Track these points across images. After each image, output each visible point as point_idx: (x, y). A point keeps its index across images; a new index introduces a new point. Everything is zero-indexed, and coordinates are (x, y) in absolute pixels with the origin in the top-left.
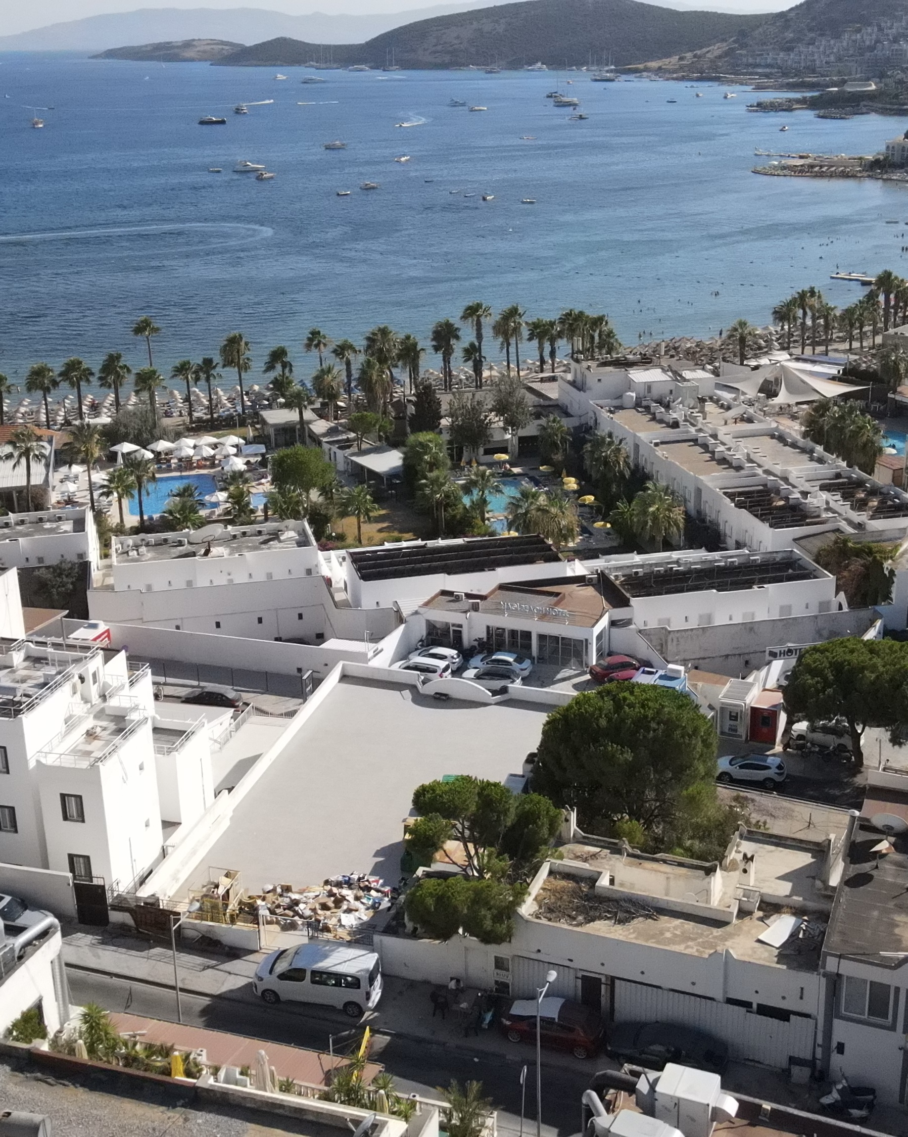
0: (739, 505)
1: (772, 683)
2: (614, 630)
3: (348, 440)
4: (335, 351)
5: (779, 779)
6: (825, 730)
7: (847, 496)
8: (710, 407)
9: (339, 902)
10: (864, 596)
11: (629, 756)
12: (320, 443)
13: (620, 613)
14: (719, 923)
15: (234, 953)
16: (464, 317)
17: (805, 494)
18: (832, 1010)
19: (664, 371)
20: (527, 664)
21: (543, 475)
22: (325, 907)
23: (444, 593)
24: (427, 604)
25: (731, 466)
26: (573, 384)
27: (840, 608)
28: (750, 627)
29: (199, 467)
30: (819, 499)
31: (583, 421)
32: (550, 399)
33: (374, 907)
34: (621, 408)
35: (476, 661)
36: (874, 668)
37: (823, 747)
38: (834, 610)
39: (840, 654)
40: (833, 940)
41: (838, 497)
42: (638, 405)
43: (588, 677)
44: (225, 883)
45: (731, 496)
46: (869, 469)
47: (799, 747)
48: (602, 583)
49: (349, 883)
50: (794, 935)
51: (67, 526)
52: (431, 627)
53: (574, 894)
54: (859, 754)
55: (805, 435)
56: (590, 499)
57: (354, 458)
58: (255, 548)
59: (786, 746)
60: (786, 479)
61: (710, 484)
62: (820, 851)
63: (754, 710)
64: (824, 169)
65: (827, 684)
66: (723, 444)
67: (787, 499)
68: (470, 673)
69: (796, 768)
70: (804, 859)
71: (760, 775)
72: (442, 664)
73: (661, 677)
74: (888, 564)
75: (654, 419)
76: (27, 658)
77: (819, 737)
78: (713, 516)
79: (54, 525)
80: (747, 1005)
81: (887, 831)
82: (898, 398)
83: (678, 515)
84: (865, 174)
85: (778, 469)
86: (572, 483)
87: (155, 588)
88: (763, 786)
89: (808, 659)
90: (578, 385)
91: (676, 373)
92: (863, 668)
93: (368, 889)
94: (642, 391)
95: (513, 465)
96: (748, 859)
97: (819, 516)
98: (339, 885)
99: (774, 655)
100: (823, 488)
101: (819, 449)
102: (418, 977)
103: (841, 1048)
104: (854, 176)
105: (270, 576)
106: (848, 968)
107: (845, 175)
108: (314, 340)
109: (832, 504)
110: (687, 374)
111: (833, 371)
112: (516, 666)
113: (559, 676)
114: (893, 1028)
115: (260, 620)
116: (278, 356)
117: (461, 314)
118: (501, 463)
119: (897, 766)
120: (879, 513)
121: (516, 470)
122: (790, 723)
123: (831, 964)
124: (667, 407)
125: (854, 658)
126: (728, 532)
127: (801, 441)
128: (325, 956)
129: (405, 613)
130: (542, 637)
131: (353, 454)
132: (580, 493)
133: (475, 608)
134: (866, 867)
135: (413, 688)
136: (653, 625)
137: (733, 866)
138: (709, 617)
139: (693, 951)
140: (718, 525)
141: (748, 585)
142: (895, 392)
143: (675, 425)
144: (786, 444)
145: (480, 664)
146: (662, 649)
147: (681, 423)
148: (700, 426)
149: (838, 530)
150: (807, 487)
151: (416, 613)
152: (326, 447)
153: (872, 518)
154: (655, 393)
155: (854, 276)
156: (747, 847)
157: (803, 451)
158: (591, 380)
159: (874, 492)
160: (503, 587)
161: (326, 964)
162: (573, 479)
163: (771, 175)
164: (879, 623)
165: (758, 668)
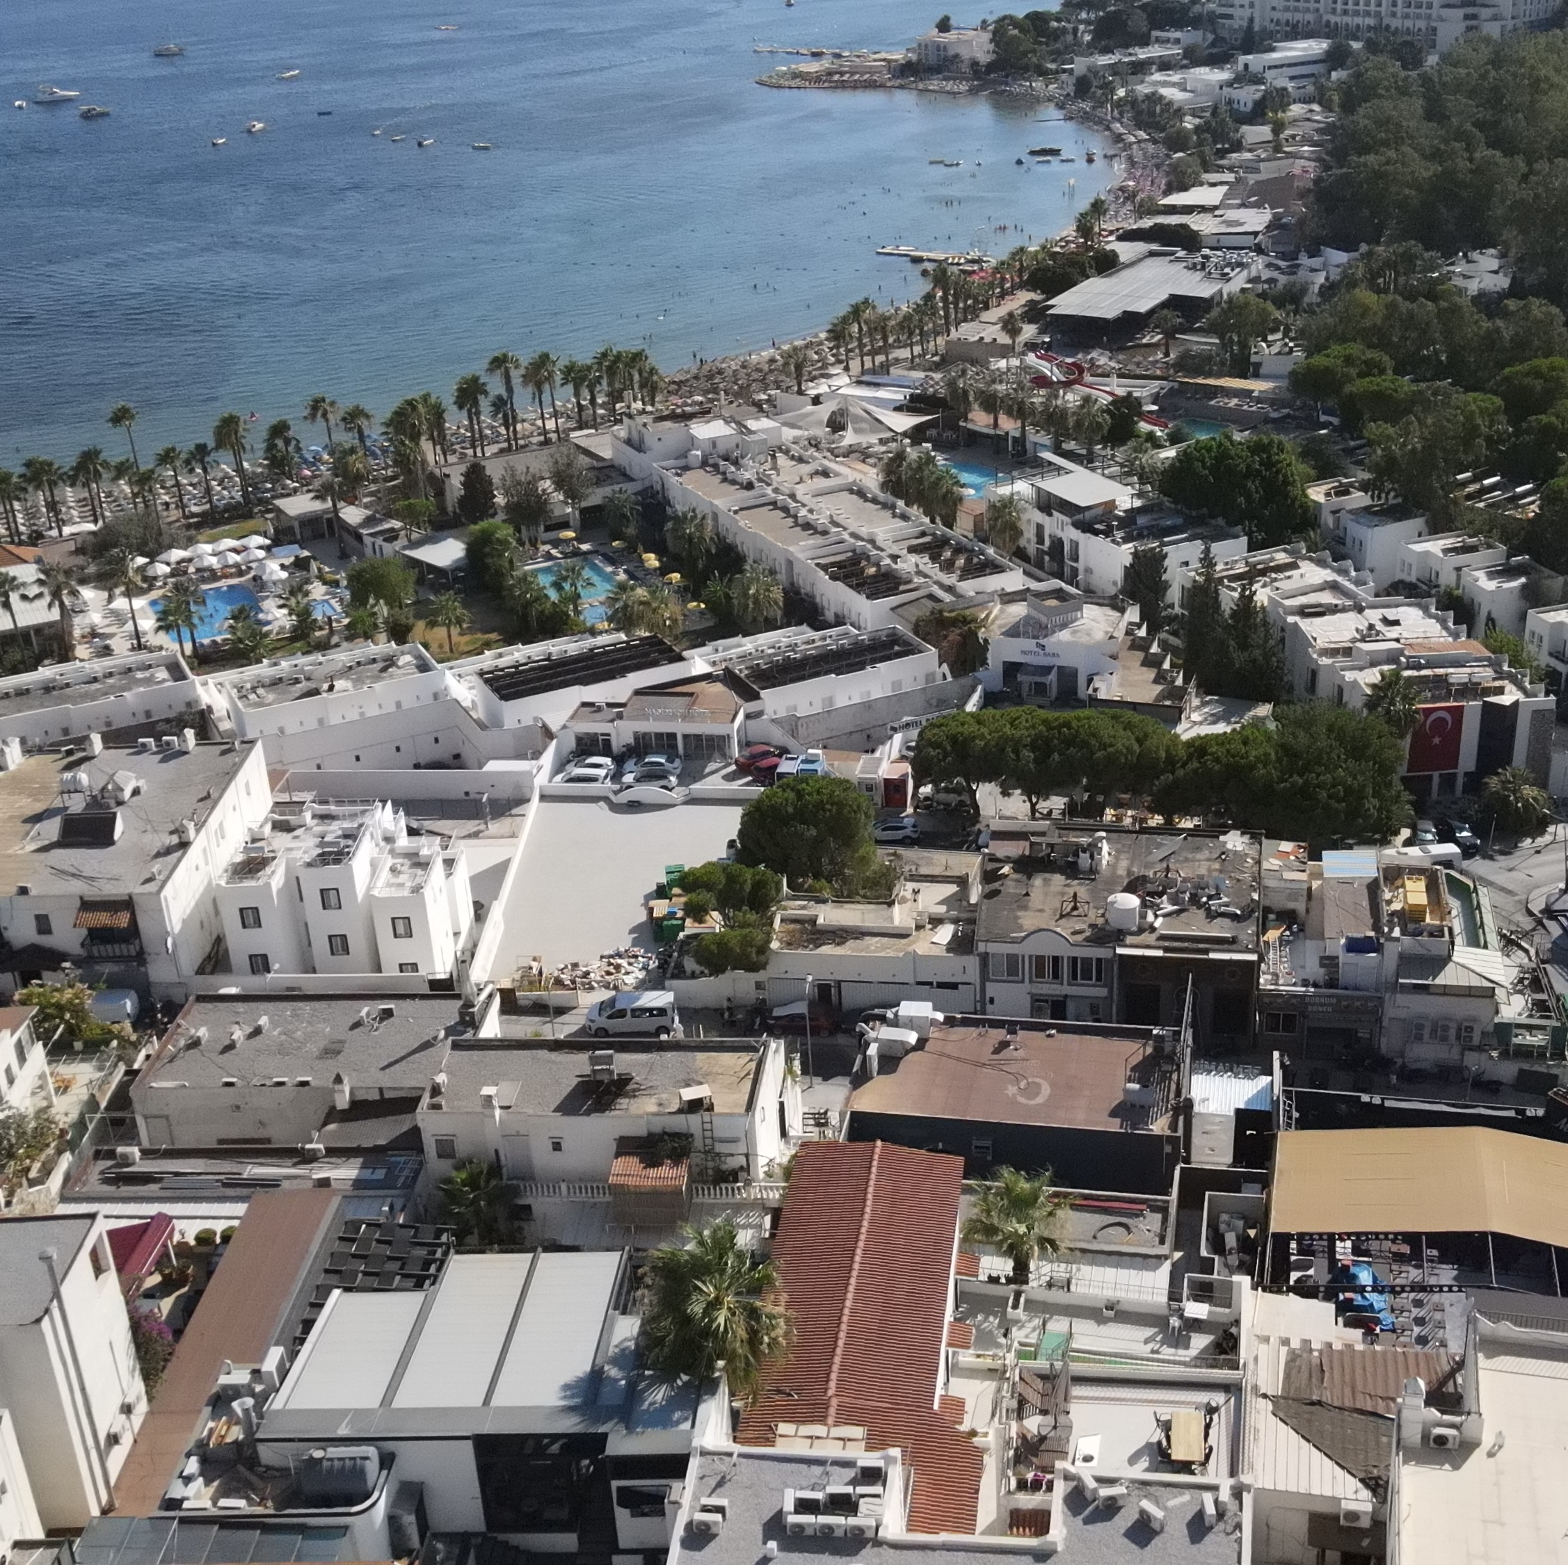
0: (834, 578)
1: (895, 754)
2: (749, 722)
3: (392, 530)
4: (344, 419)
5: (915, 836)
6: (947, 790)
7: (935, 558)
8: (782, 460)
9: (618, 967)
10: (964, 662)
11: (813, 832)
12: (359, 538)
13: (753, 706)
14: (904, 936)
15: (561, 1011)
16: (491, 370)
17: (895, 558)
18: (984, 977)
19: (727, 422)
20: (677, 762)
21: (616, 551)
22: (609, 973)
23: (584, 705)
24: (572, 717)
25: (816, 532)
26: (628, 442)
27: (944, 677)
28: (868, 706)
29: (226, 576)
30: (908, 564)
31: (647, 484)
32: (603, 459)
33: (645, 968)
34: (686, 468)
35: (630, 764)
36: (982, 737)
37: (947, 805)
38: (939, 681)
39: (954, 728)
40: (981, 932)
41: (926, 559)
42: (704, 464)
43: (734, 767)
44: (535, 965)
45: (824, 568)
46: (949, 523)
47: (927, 808)
48: (729, 678)
49: (619, 955)
50: (955, 935)
51: (162, 674)
52: (579, 739)
53: (802, 932)
54: (977, 808)
55: (884, 486)
56: (676, 577)
57: (407, 552)
58: (376, 679)
59: (916, 808)
60: (872, 542)
61: (801, 556)
62: (962, 881)
63: (886, 780)
64: (846, 78)
65: (946, 755)
66: (804, 505)
67: (878, 565)
68: (628, 778)
69: (926, 826)
70: (952, 889)
71: (899, 834)
72: (601, 772)
73: (804, 762)
74: (982, 634)
75: (725, 480)
76: (314, 817)
77: (942, 796)
78: (808, 589)
79: (147, 674)
80: (930, 984)
81: (1007, 860)
82: (970, 426)
83: (777, 594)
84: (898, 82)
85: (864, 532)
86: (652, 560)
87: (288, 731)
88: (903, 842)
89: (928, 735)
90: (636, 444)
91: (739, 423)
92: (974, 738)
93: (636, 957)
94: (708, 448)
95: (580, 540)
96: (916, 892)
97: (910, 582)
98: (612, 956)
99: (894, 730)
100: (912, 550)
101: (901, 503)
102: (699, 1005)
103: (992, 1001)
104: (882, 86)
105: (399, 705)
106: (992, 948)
107: (871, 85)
108: (317, 407)
109: (921, 567)
110: (752, 424)
111: (898, 395)
112: (669, 766)
113: (707, 770)
114: (1023, 981)
115: (398, 749)
116: (279, 430)
117: (486, 366)
118: (567, 541)
119: (1008, 814)
120: (967, 573)
121: (585, 547)
122: (916, 788)
123: (982, 947)
124: (736, 463)
125: (966, 730)
126: (825, 604)
127: (882, 496)
128: (638, 999)
129: (554, 727)
130: (685, 737)
131: (405, 548)
132: (663, 571)
133: (620, 716)
134: (996, 885)
135: (606, 799)
136: (782, 714)
137: (904, 901)
138: (830, 700)
139: (892, 954)
140: (813, 597)
141: (860, 666)
142: (966, 420)
143: (749, 486)
144: (866, 500)
145: (634, 768)
146: (793, 733)
147: (757, 484)
148: (775, 485)
149: (931, 597)
150: (895, 549)
151: (564, 727)
152: (368, 541)
153: (961, 579)
154: (721, 448)
155: (903, 249)
156: (911, 886)
157: (885, 506)
158: (650, 440)
159: (958, 550)
160: (638, 692)
161: (639, 1004)
162: (652, 556)
163: (780, 87)
164: (980, 688)
165: (883, 743)
